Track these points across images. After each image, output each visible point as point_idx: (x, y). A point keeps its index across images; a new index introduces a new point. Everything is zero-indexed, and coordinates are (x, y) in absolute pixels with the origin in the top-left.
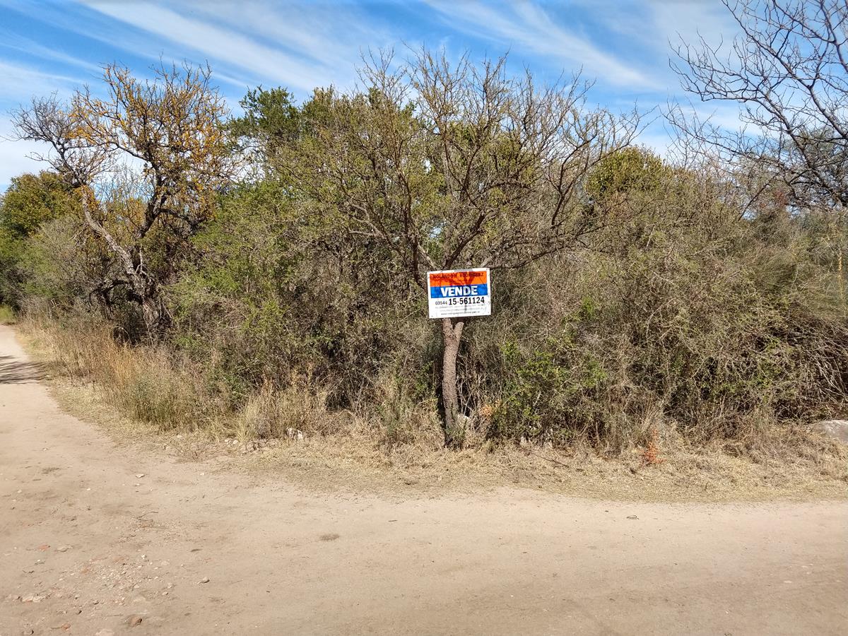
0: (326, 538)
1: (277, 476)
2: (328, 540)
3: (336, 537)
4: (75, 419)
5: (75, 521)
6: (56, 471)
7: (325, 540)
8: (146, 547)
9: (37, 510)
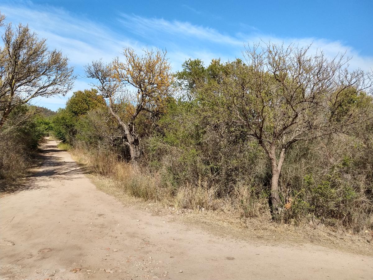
0: (229, 258)
1: (197, 227)
2: (230, 259)
3: (233, 259)
4: (105, 193)
5: (117, 239)
6: (103, 216)
7: (229, 259)
8: (150, 253)
9: (100, 232)
